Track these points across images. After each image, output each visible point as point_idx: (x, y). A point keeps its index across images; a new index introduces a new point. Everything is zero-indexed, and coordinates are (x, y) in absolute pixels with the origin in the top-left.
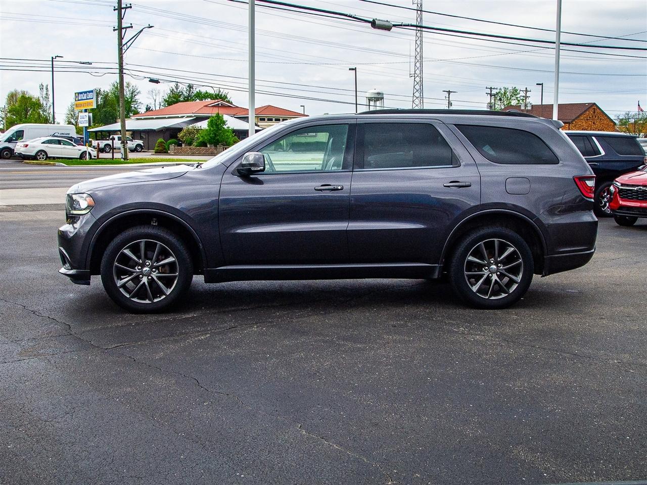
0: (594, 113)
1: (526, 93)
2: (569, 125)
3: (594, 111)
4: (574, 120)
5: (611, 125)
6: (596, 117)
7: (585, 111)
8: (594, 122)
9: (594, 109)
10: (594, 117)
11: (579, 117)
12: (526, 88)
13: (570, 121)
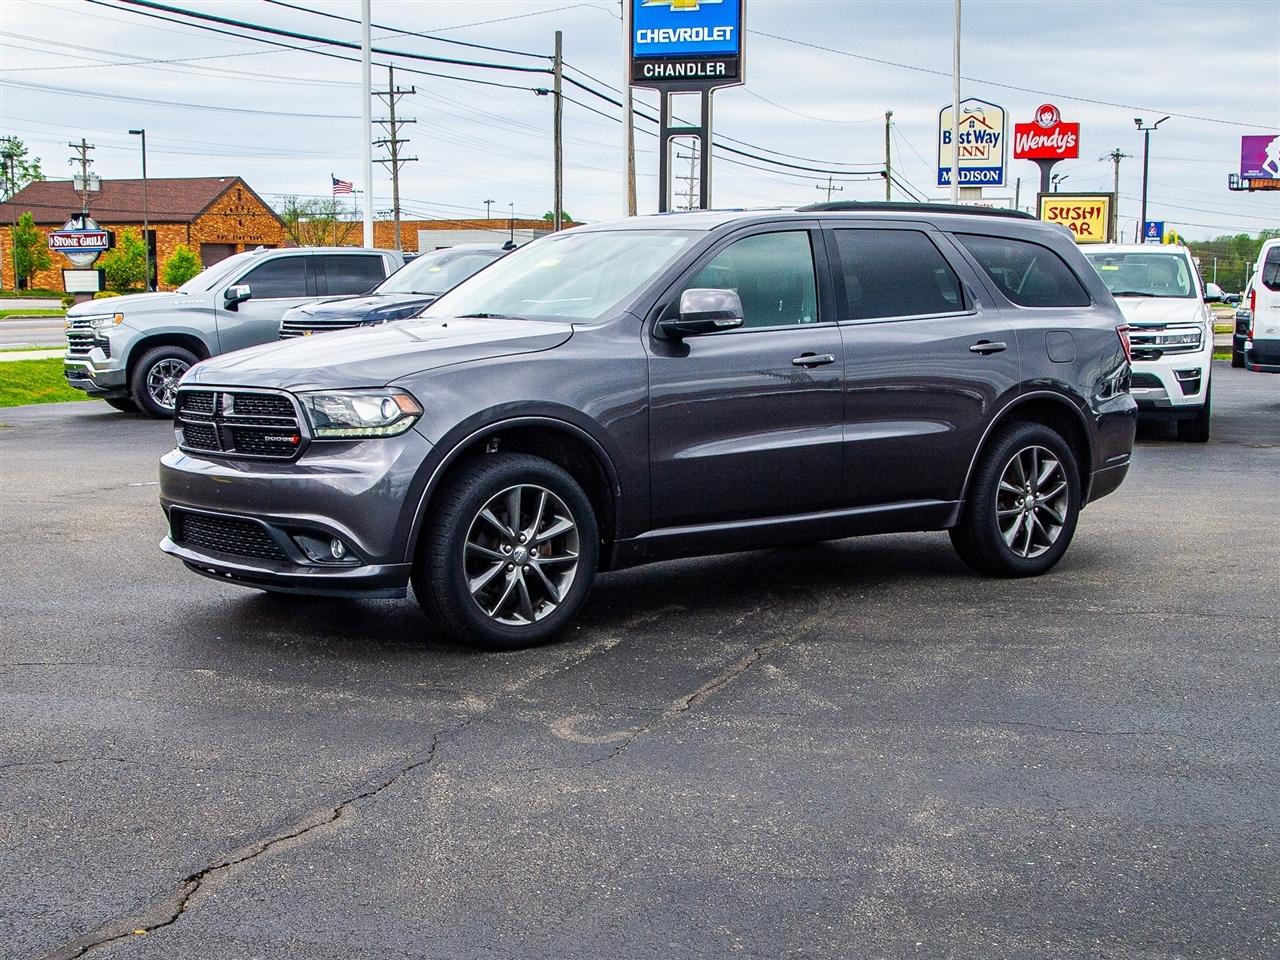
0: (239, 199)
1: (84, 151)
2: (189, 228)
3: (239, 195)
4: (198, 216)
5: (274, 227)
6: (242, 208)
7: (220, 196)
8: (240, 221)
9: (239, 190)
10: (240, 209)
11: (207, 208)
12: (84, 140)
13: (190, 217)
